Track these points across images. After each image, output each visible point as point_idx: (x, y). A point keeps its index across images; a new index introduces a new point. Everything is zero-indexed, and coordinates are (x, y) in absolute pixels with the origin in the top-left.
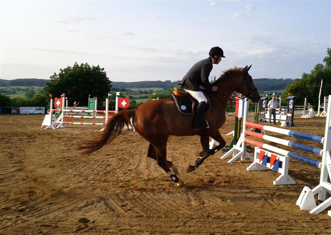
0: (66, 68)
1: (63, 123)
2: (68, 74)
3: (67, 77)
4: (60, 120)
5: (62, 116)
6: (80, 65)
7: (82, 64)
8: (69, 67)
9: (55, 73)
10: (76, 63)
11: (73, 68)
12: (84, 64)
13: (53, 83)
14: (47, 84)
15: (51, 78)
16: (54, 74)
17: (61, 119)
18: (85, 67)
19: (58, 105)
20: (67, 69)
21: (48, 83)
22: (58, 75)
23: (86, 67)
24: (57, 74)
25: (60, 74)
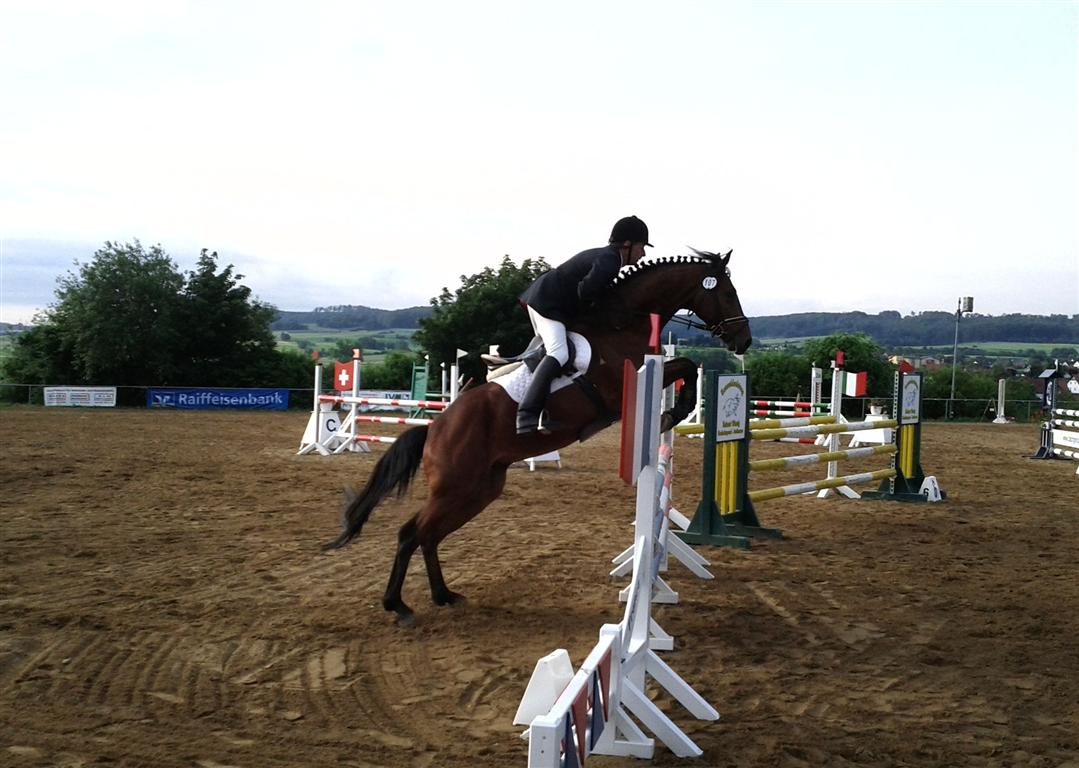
0: (478, 274)
1: (356, 437)
2: (481, 293)
3: (480, 301)
4: (348, 431)
5: (352, 418)
6: (519, 266)
7: (528, 263)
8: (489, 271)
9: (445, 289)
10: (508, 259)
11: (500, 272)
12: (535, 259)
13: (438, 319)
14: (422, 323)
15: (432, 302)
16: (442, 293)
17: (350, 427)
18: (537, 271)
19: (343, 384)
20: (479, 276)
21: (424, 318)
22: (454, 294)
23: (539, 270)
24: (452, 291)
25: (459, 292)
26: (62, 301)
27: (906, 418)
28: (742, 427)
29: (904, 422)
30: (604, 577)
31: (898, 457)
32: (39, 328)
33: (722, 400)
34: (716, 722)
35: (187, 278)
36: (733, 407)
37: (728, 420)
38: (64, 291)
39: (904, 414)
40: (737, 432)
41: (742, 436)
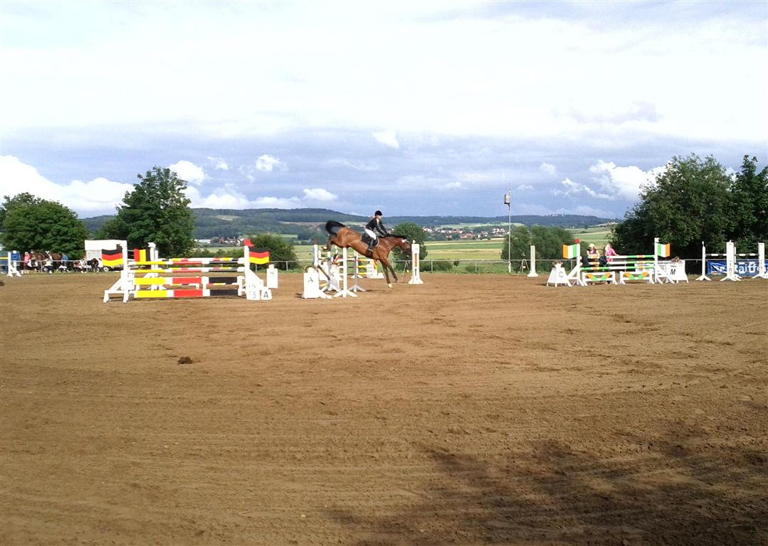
26: (644, 201)
32: (628, 221)
35: (734, 178)
38: (645, 194)
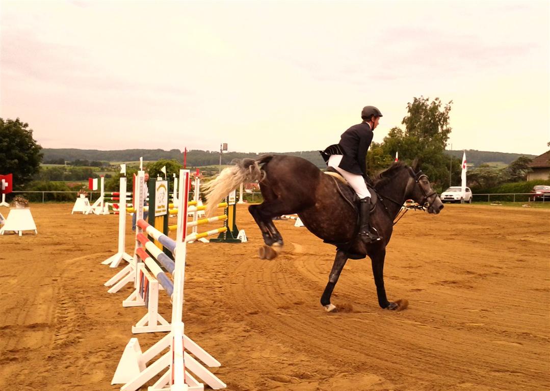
27: (231, 202)
28: (166, 208)
29: (230, 204)
30: (106, 294)
31: (227, 221)
33: (158, 194)
34: (220, 367)
36: (162, 197)
37: (160, 205)
39: (230, 200)
40: (164, 211)
41: (165, 213)
